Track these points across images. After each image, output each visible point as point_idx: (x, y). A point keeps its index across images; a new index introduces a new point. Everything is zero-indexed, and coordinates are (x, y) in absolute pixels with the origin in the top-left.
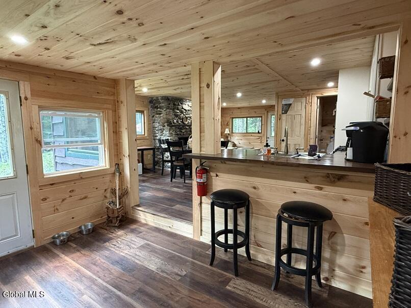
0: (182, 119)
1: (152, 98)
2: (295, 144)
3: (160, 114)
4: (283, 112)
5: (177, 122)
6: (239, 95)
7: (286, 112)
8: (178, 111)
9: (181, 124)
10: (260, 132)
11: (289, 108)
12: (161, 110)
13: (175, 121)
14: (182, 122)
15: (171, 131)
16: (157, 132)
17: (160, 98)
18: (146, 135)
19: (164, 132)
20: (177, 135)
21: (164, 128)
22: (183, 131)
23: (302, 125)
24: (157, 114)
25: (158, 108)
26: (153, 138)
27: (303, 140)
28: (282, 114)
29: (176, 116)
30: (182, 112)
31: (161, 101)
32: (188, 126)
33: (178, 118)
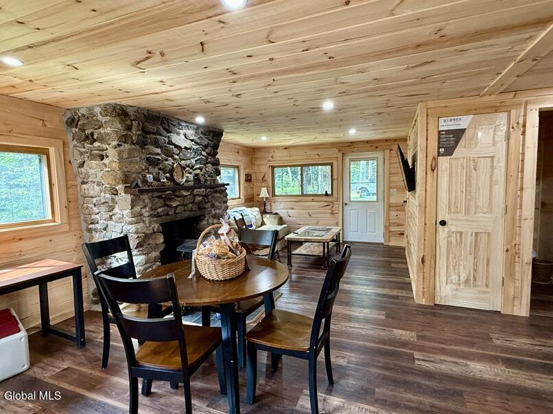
0: (172, 171)
1: (75, 110)
2: (476, 233)
3: (102, 158)
4: (442, 150)
5: (157, 179)
6: (328, 105)
7: (449, 151)
8: (159, 151)
9: (169, 184)
10: (329, 192)
11: (457, 142)
12: (105, 146)
13: (150, 178)
14: (171, 179)
15: (137, 209)
16: (96, 210)
17: (97, 110)
18: (58, 221)
19: (116, 210)
20: (158, 216)
21: (117, 198)
22: (174, 204)
23: (497, 182)
24: (92, 157)
25: (95, 141)
26: (84, 226)
27: (501, 222)
28: (439, 154)
29: (153, 162)
30: (169, 154)
31: (103, 119)
32: (187, 189)
33: (160, 169)
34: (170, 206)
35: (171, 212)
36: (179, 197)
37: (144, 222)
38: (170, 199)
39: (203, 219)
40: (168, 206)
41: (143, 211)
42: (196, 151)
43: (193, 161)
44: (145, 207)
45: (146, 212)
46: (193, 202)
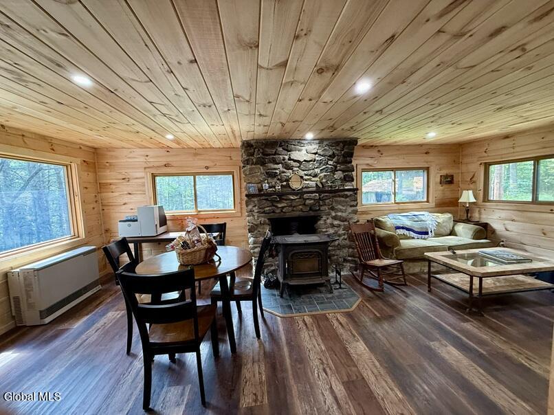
8: (277, 166)
9: (282, 190)
13: (266, 186)
14: (286, 186)
18: (236, 210)
20: (266, 213)
22: (281, 205)
29: (271, 175)
30: (289, 168)
33: (278, 179)
34: (276, 207)
35: (278, 211)
36: (286, 200)
37: (253, 216)
38: (278, 202)
39: (320, 220)
40: (274, 206)
41: (254, 209)
42: (320, 162)
43: (318, 171)
44: (255, 206)
45: (256, 210)
46: (304, 204)
